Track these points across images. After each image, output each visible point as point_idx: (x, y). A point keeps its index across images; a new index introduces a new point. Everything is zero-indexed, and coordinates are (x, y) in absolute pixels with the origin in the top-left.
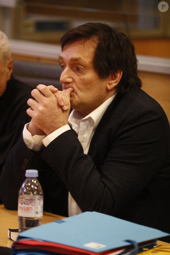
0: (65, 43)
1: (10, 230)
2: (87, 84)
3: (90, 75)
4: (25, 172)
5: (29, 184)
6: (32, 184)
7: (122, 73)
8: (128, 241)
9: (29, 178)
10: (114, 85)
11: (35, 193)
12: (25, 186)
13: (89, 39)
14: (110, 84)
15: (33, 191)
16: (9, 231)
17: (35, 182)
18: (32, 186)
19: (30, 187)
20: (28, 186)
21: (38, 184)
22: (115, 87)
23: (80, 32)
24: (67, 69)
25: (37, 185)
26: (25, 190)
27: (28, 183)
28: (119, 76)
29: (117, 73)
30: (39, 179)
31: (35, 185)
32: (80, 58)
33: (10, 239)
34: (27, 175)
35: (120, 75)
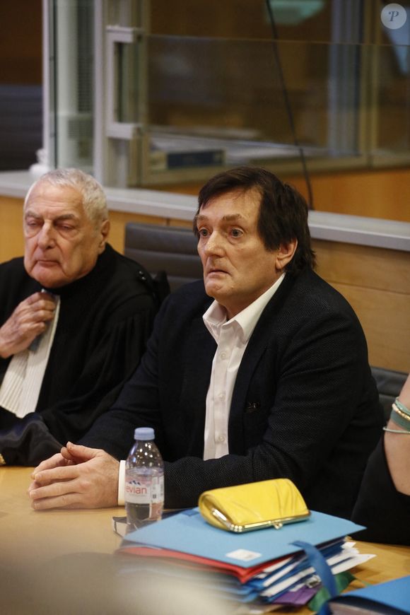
1: (114, 518)
5: (141, 450)
6: (146, 449)
7: (297, 243)
8: (296, 544)
9: (140, 441)
10: (287, 261)
11: (151, 464)
12: (135, 452)
14: (280, 259)
15: (147, 460)
16: (113, 521)
17: (150, 447)
18: (146, 454)
19: (142, 454)
20: (139, 453)
21: (156, 450)
24: (215, 234)
25: (154, 451)
26: (135, 460)
27: (139, 448)
28: (293, 247)
29: (290, 242)
31: (150, 452)
33: (116, 532)
34: (136, 437)
35: (295, 245)
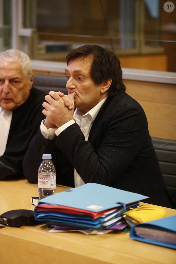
0: (70, 59)
1: (32, 198)
2: (86, 90)
3: (88, 83)
4: (42, 156)
7: (111, 81)
8: (119, 203)
9: (45, 160)
10: (106, 89)
11: (50, 171)
12: (42, 166)
13: (87, 56)
14: (103, 89)
15: (48, 169)
16: (32, 199)
17: (50, 163)
18: (48, 166)
19: (46, 166)
20: (44, 166)
21: (52, 164)
22: (107, 91)
23: (80, 52)
24: (71, 78)
26: (42, 169)
27: (44, 164)
28: (109, 83)
29: (108, 81)
30: (52, 160)
31: (49, 165)
32: (80, 70)
33: (33, 204)
34: (43, 158)
35: (110, 82)
